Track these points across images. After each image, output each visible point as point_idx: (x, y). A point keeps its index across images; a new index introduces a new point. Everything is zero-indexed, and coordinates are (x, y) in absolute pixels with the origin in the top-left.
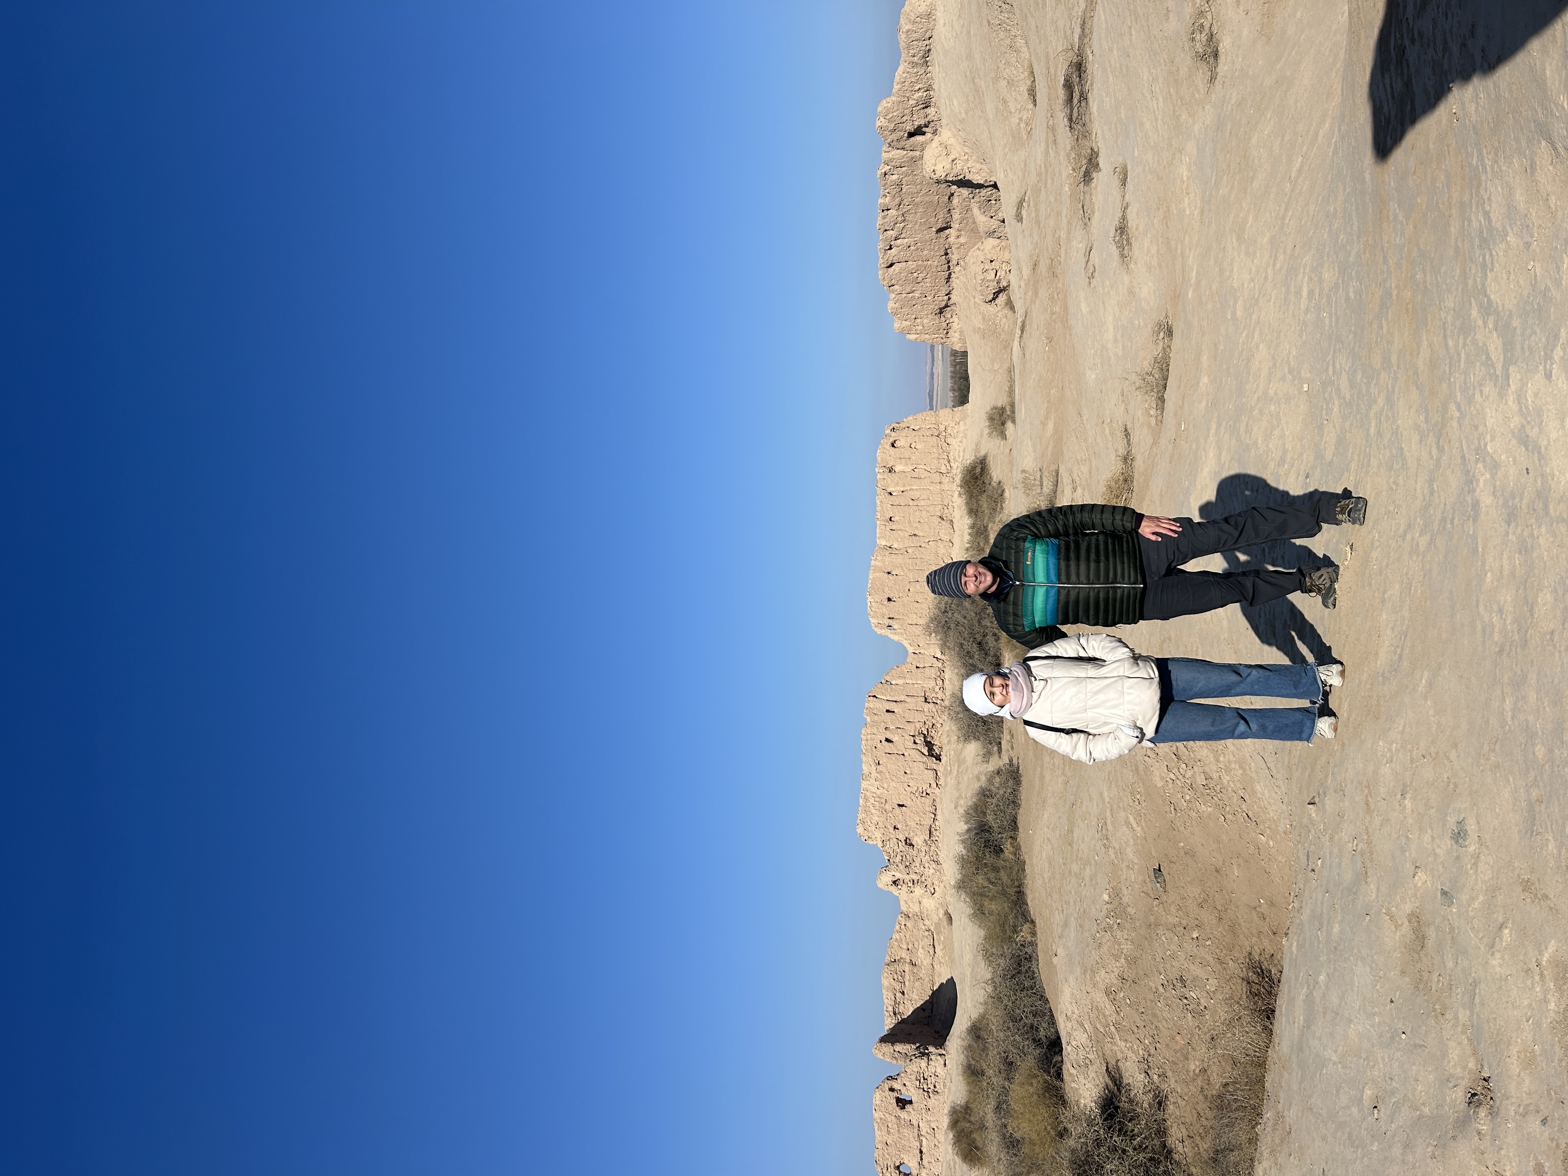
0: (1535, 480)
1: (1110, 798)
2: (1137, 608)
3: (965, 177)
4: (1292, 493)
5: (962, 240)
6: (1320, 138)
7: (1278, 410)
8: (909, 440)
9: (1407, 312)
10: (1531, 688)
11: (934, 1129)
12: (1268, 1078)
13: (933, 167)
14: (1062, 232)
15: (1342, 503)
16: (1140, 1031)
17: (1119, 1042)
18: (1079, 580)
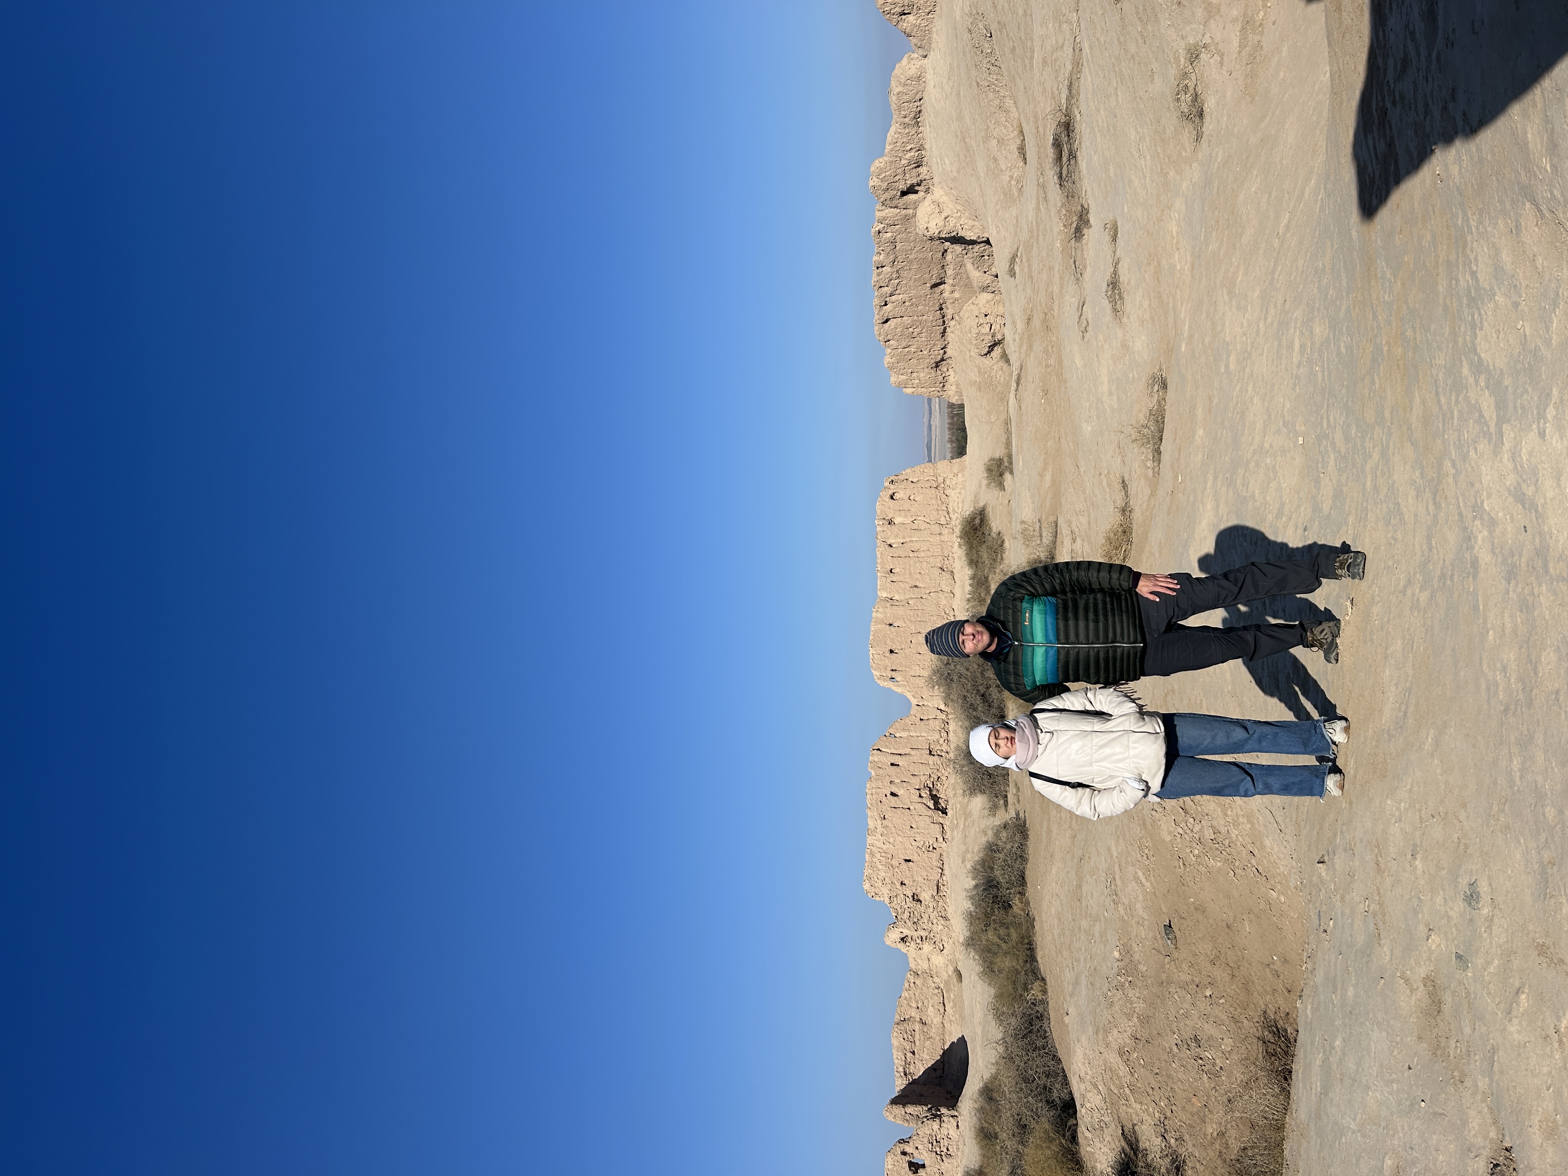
0: (1533, 538)
1: (1118, 853)
2: (1138, 667)
3: (957, 234)
4: (1291, 545)
5: (957, 295)
6: (1306, 195)
7: (1274, 463)
8: (908, 492)
9: (1399, 368)
10: (1538, 748)
12: (1286, 1146)
13: (927, 225)
14: (1055, 288)
15: (1341, 558)
16: (1155, 1093)
17: (1134, 1105)
18: (1078, 640)
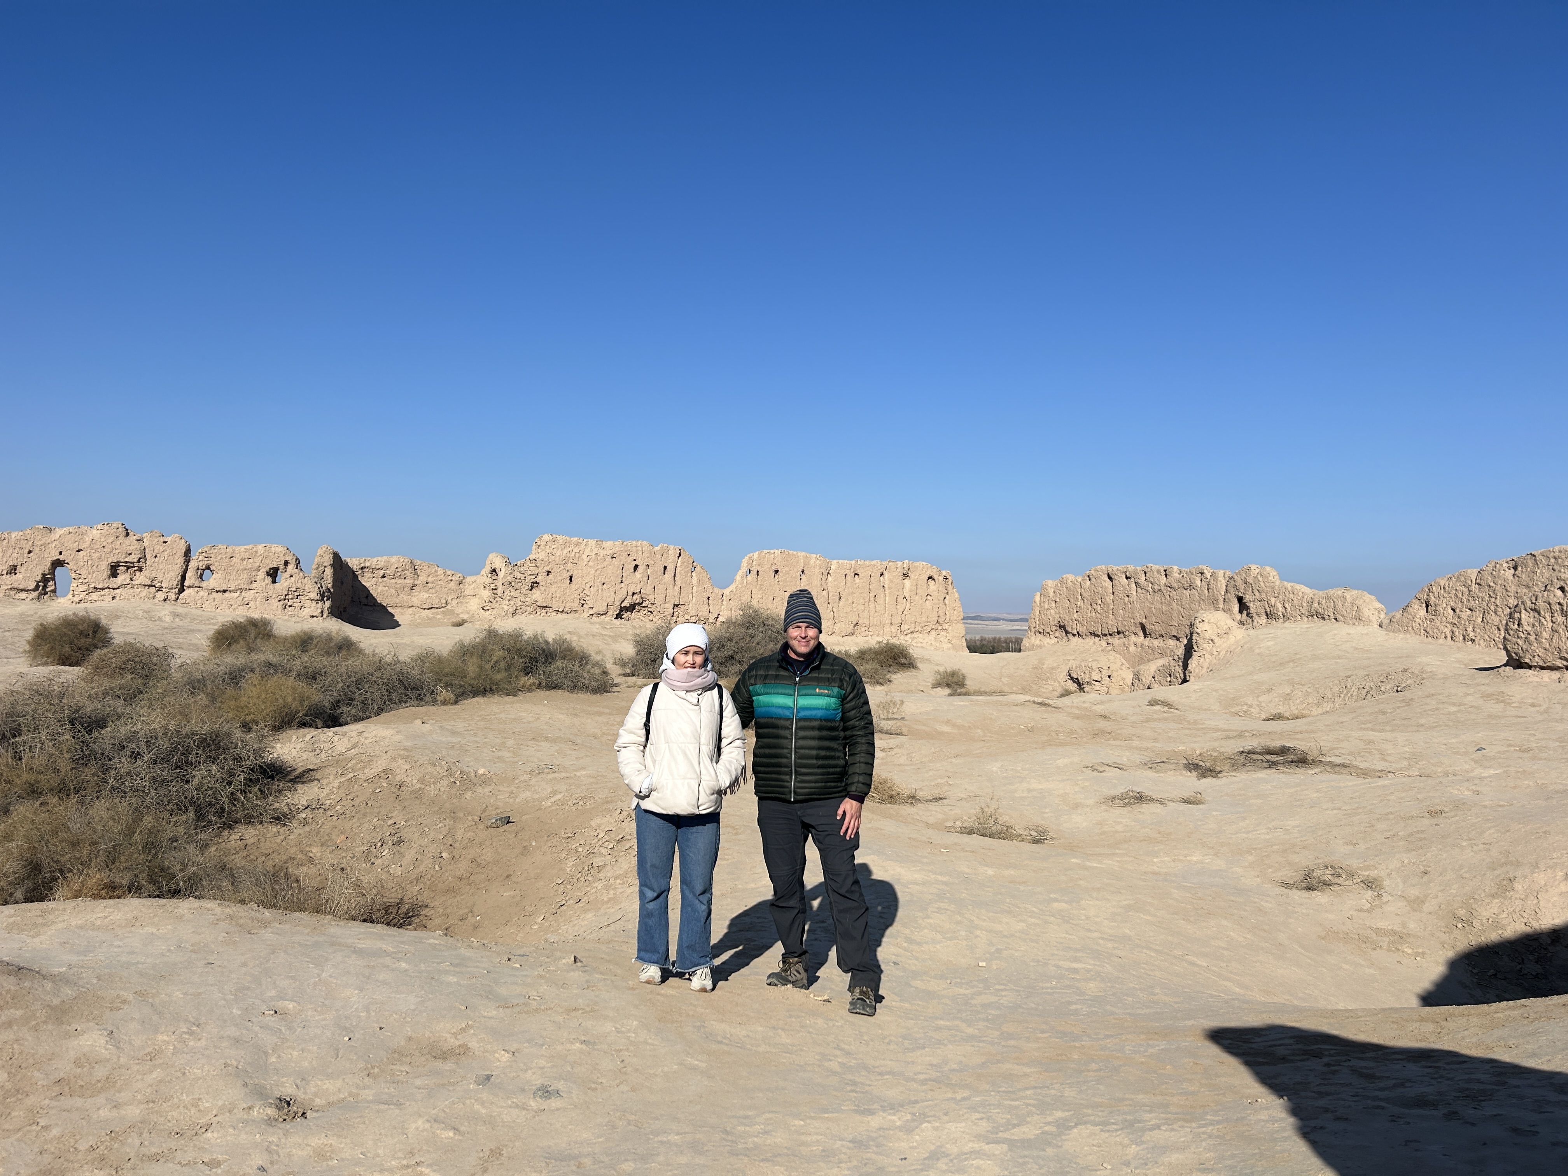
0: (895, 1166)
1: (579, 777)
2: (770, 795)
3: (1195, 651)
4: (879, 949)
5: (1132, 649)
6: (1225, 983)
7: (960, 938)
8: (935, 594)
9: (1058, 1055)
10: (691, 1159)
11: (248, 604)
12: (303, 915)
13: (1206, 621)
14: (1137, 742)
15: (870, 993)
16: (349, 801)
17: (337, 781)
18: (799, 739)
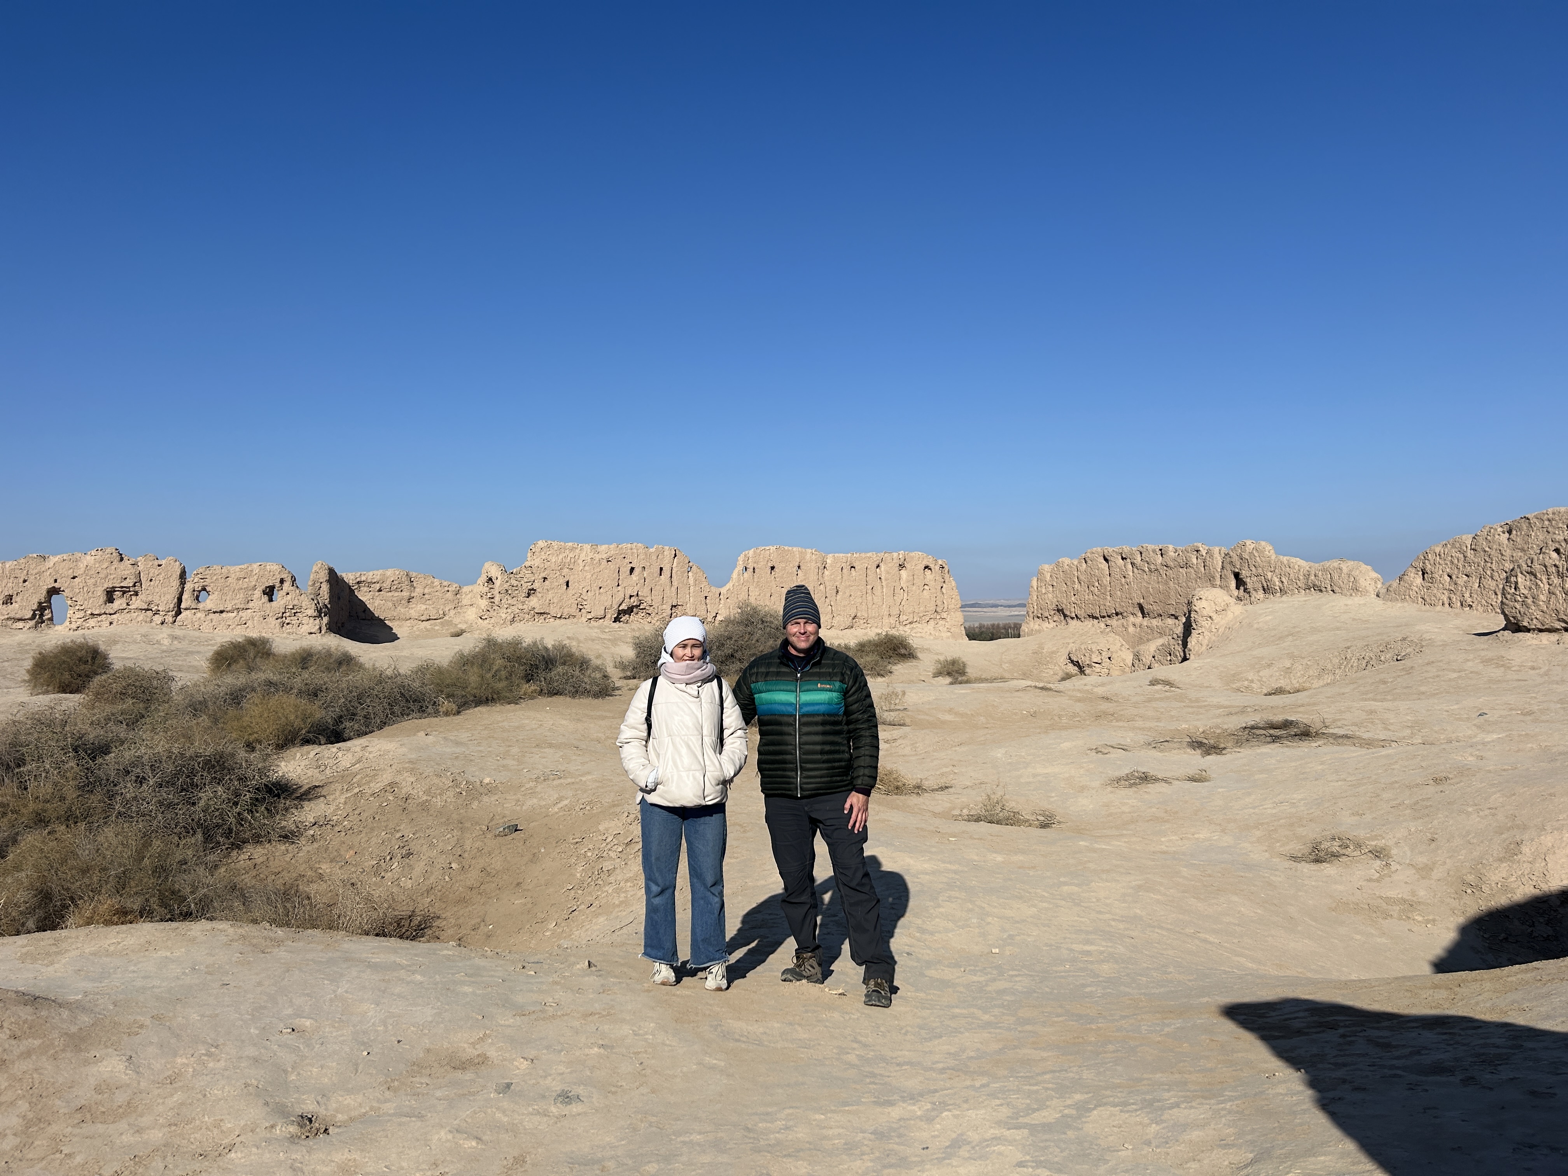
0: (917, 1156)
1: (585, 782)
2: (776, 792)
3: (1194, 629)
4: (892, 940)
5: (1131, 629)
6: (1237, 959)
7: (972, 926)
8: (932, 583)
9: (1074, 1038)
10: (713, 1157)
11: (245, 624)
12: (317, 932)
13: (1204, 598)
14: (1140, 723)
15: (885, 984)
16: (356, 816)
17: (343, 797)
18: (803, 735)
